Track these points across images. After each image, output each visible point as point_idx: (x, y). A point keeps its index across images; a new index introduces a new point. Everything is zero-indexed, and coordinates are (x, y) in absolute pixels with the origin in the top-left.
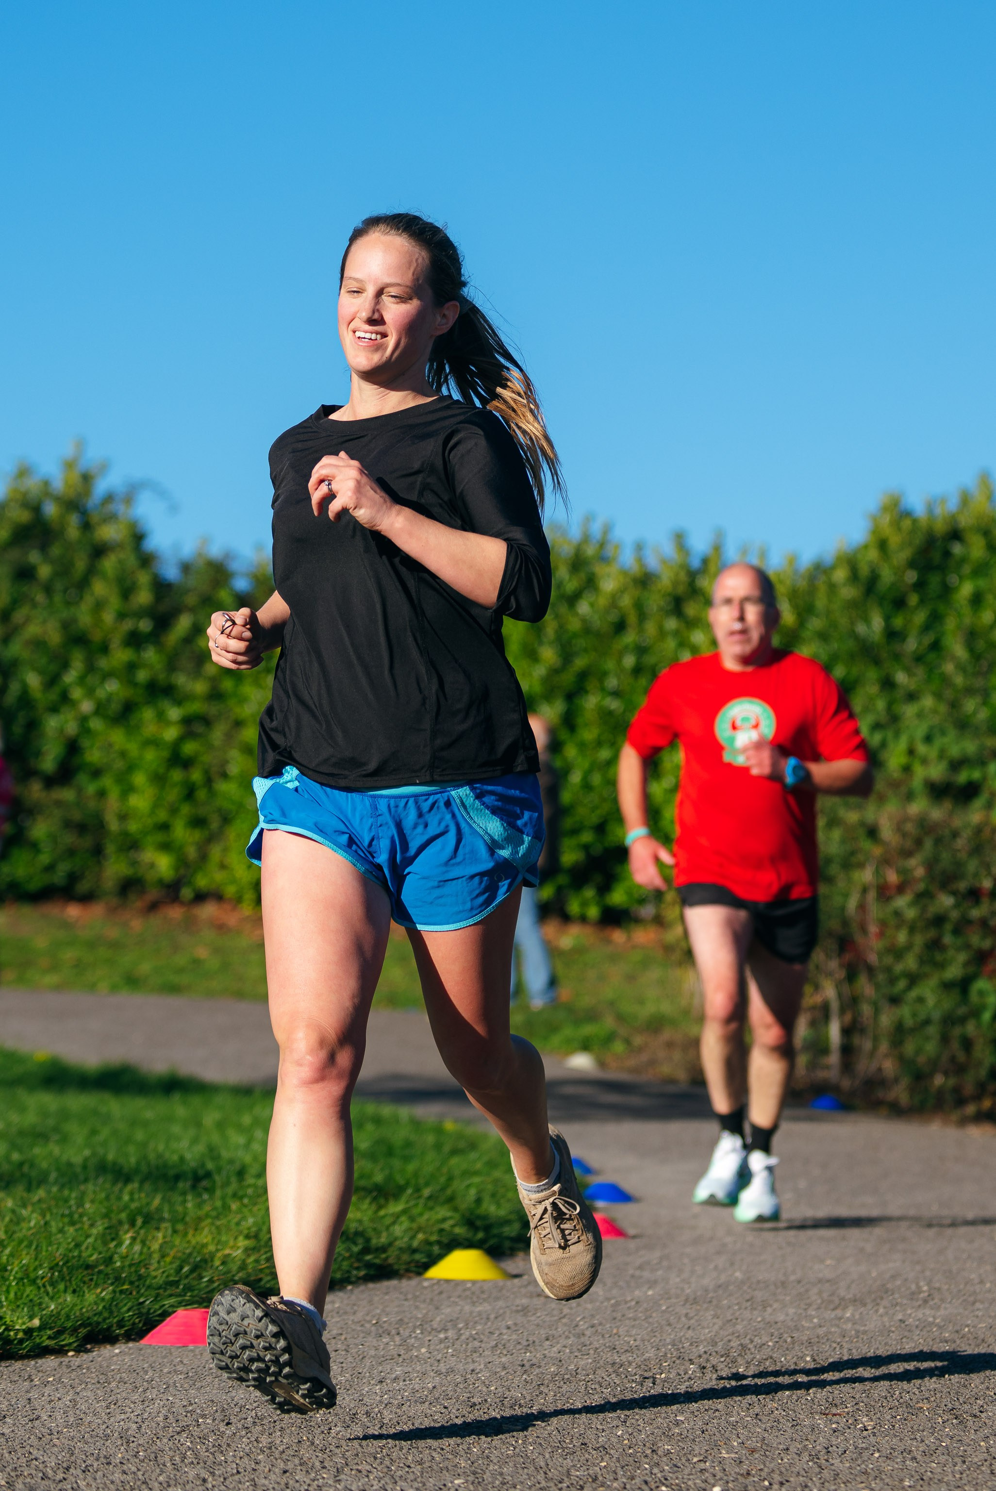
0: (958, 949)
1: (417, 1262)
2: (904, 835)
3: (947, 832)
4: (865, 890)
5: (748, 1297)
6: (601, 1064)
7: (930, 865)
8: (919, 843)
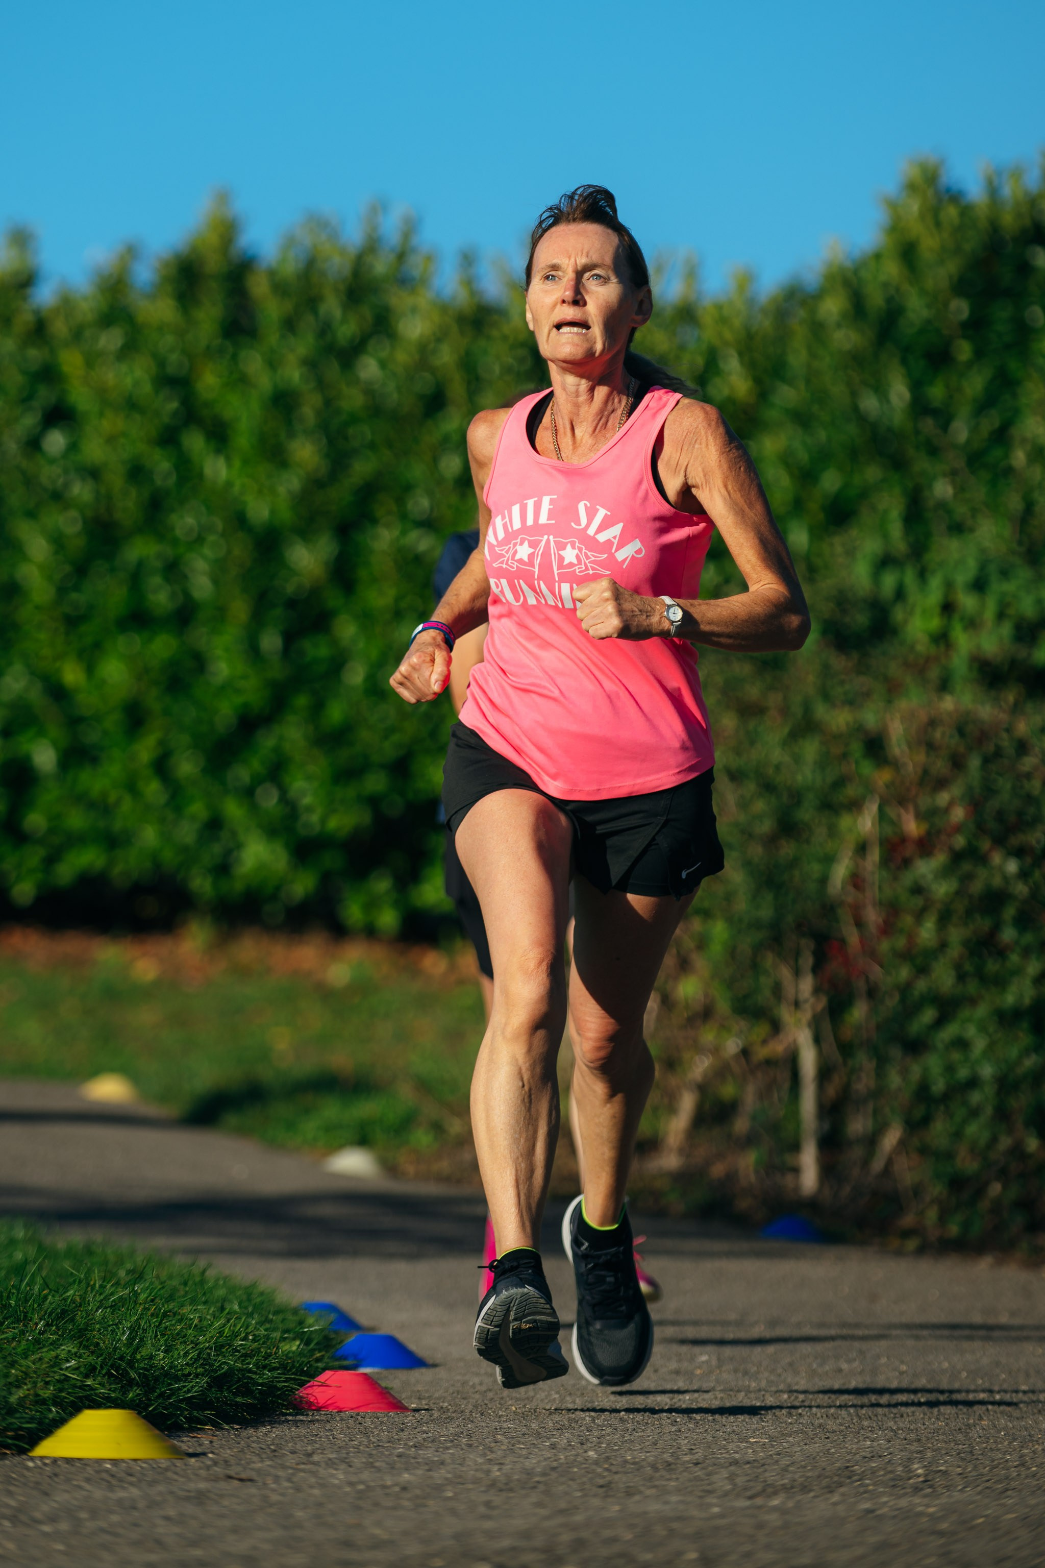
0: (1026, 952)
1: (21, 1429)
2: (931, 747)
3: (1006, 742)
4: (862, 849)
5: (601, 1482)
6: (390, 1168)
7: (976, 805)
8: (957, 763)
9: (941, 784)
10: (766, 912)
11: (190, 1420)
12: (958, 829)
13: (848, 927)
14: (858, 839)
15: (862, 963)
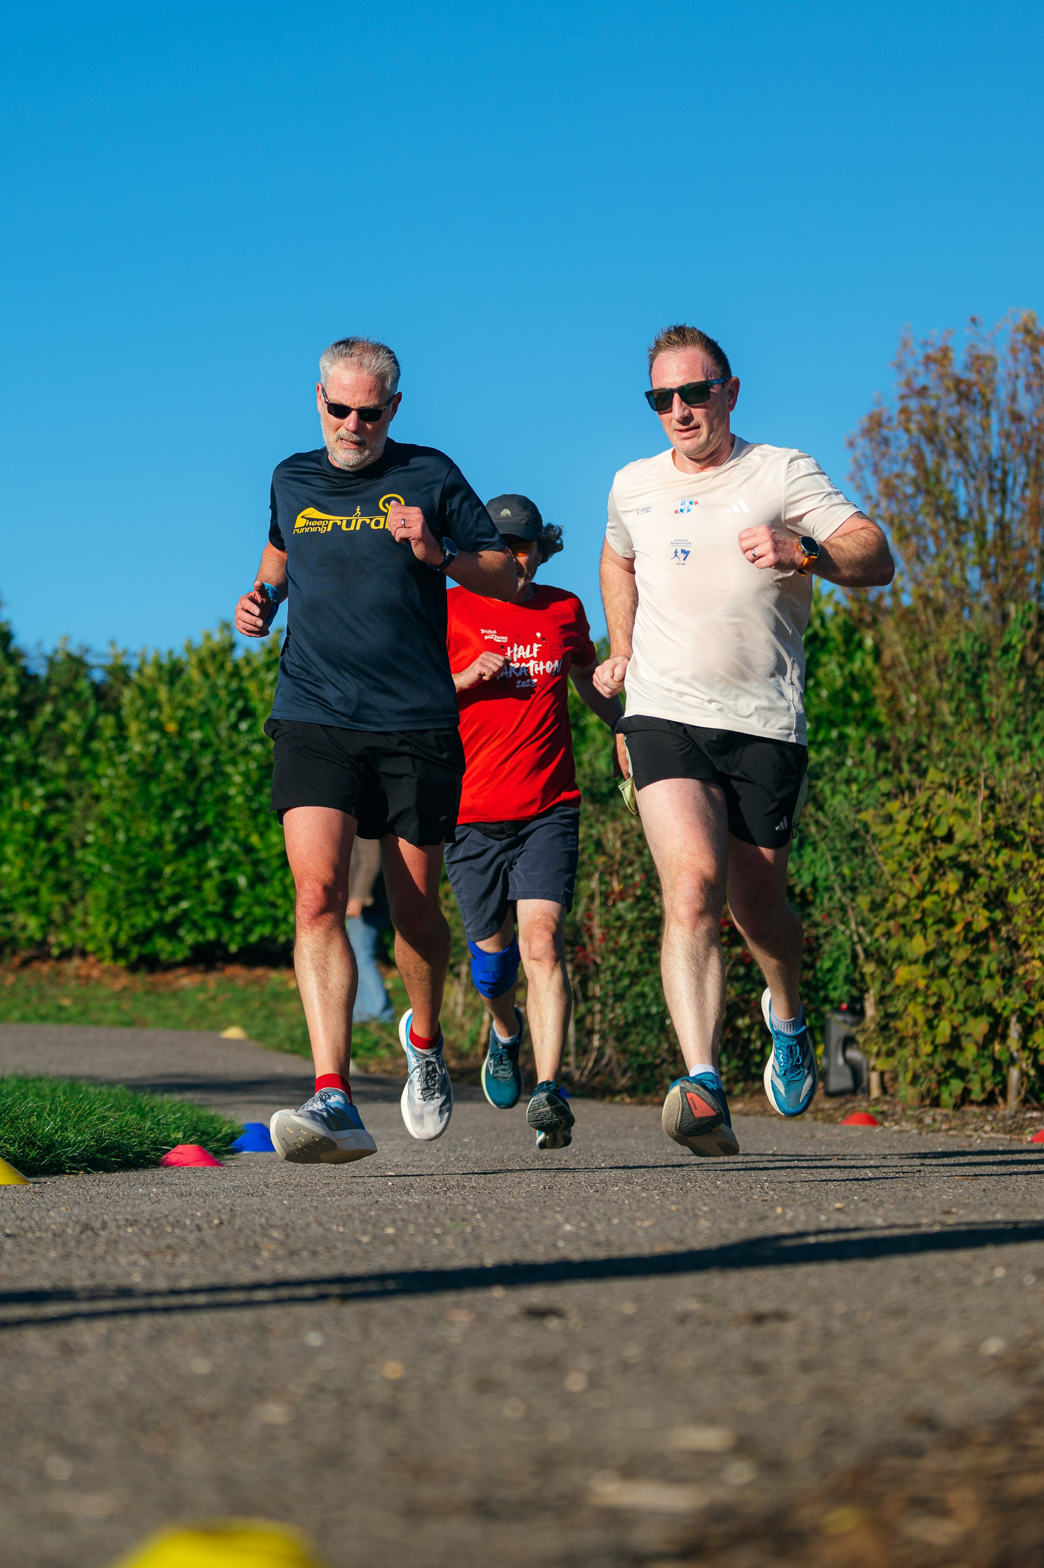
4: (591, 897)
9: (631, 863)
11: (70, 1168)
12: (635, 886)
13: (586, 939)
14: (589, 892)
15: (592, 956)
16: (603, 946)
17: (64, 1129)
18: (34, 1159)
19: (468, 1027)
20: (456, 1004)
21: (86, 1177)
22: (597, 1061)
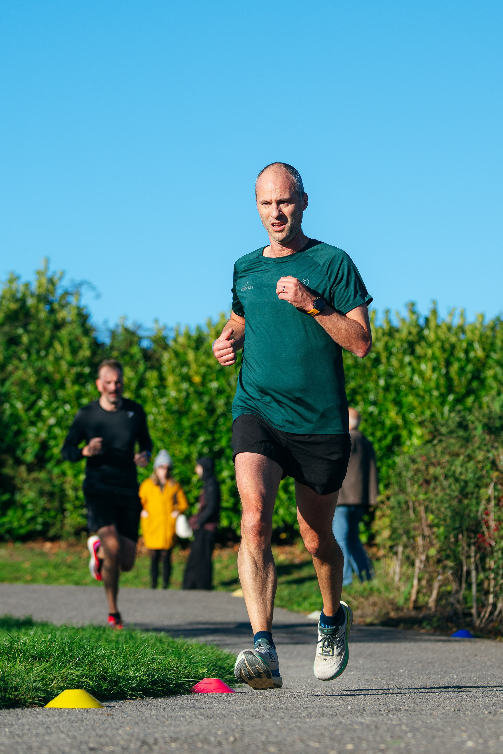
4: (488, 500)
10: (457, 525)
13: (484, 529)
14: (487, 497)
15: (489, 541)
16: (496, 534)
17: (125, 667)
18: (106, 690)
19: (403, 589)
20: (394, 573)
21: (142, 702)
22: (491, 613)
